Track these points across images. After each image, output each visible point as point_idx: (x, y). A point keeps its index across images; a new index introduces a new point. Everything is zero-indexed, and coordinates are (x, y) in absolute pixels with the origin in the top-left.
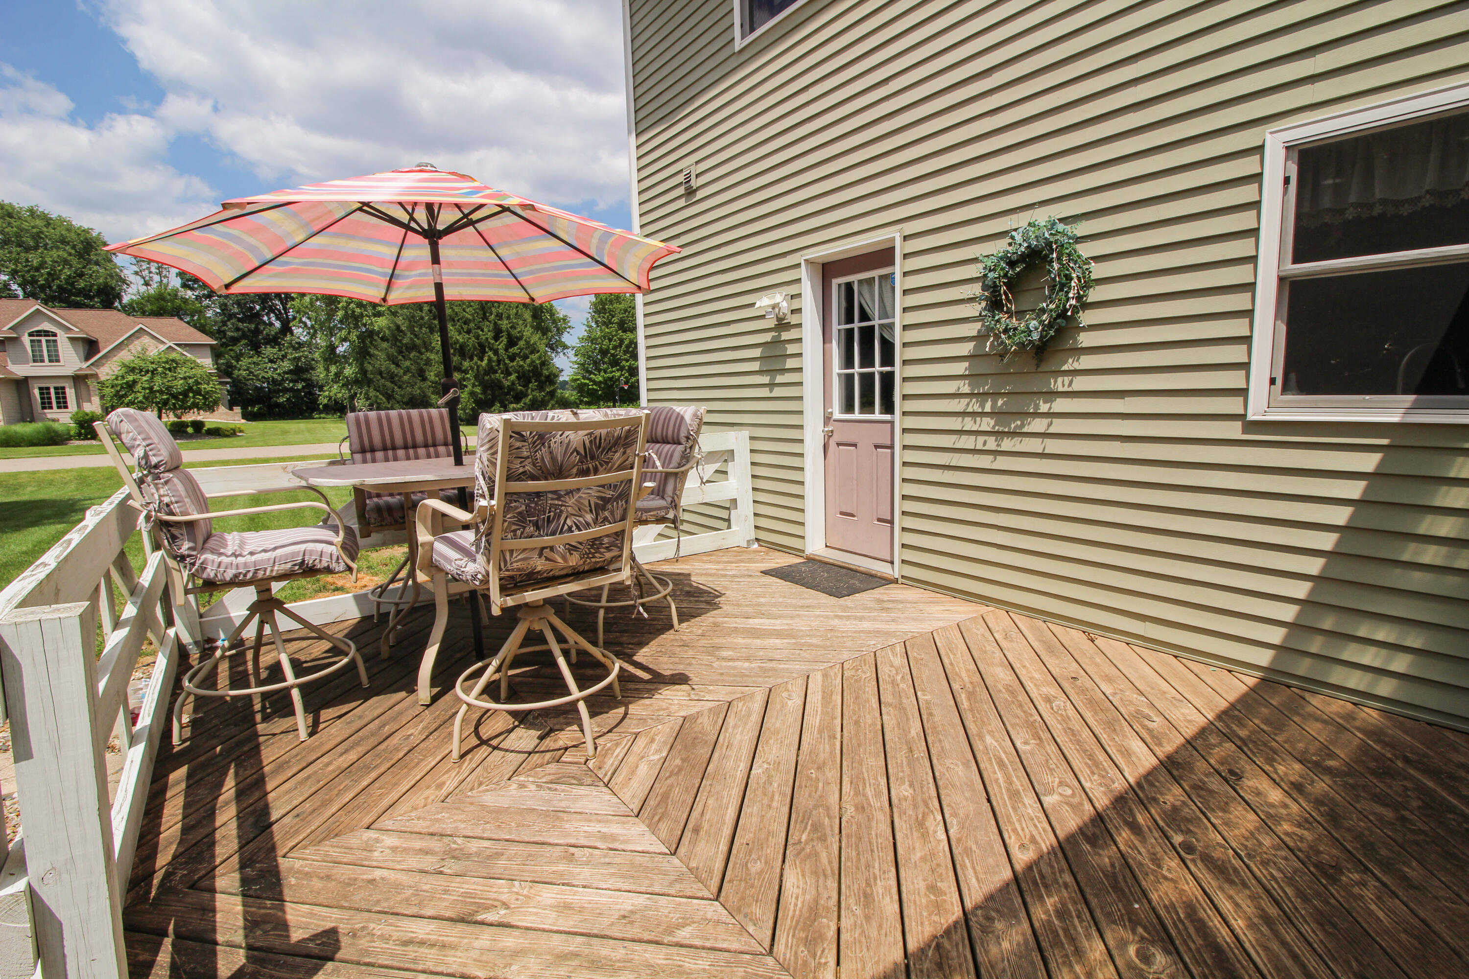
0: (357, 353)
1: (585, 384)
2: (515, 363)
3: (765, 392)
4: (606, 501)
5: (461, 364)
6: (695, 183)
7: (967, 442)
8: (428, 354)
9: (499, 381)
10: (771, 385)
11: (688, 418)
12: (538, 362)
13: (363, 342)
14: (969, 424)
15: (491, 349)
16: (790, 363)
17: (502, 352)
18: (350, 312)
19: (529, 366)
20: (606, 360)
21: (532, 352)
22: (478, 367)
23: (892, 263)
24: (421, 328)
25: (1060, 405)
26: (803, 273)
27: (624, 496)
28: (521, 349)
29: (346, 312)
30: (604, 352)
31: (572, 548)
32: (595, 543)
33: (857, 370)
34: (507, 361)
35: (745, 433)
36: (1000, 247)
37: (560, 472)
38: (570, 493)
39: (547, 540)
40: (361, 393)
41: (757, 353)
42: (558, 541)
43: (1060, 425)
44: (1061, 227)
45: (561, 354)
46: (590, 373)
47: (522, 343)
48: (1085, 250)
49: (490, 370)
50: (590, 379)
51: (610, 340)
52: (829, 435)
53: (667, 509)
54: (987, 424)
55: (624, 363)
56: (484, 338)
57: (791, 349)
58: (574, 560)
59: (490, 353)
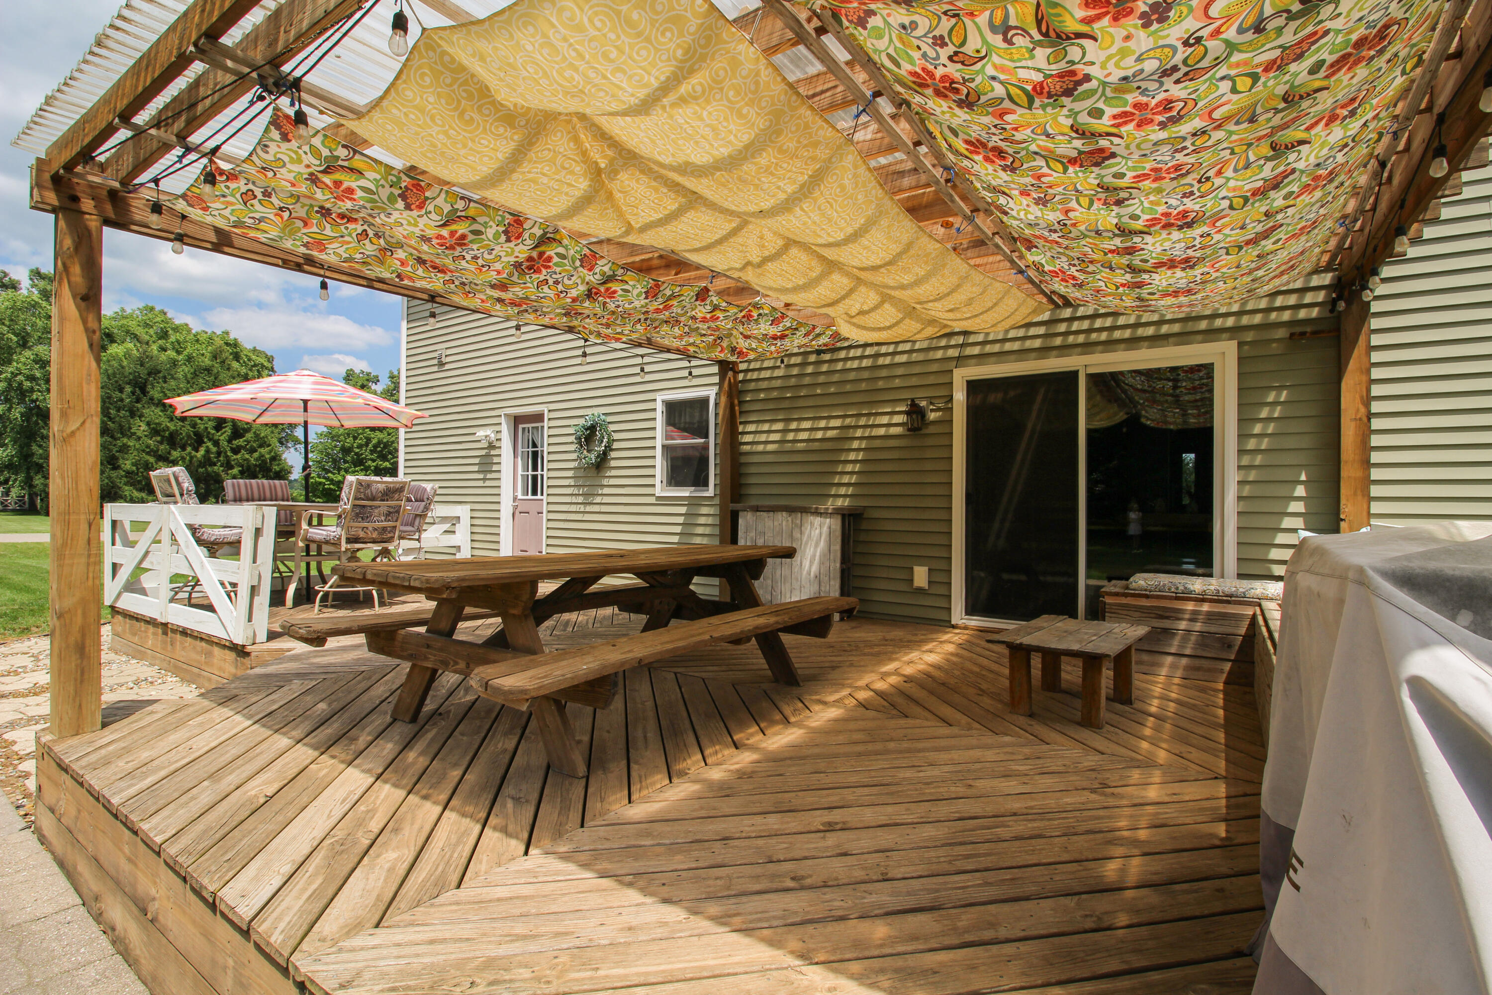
0: (18, 433)
1: (320, 483)
2: (239, 456)
3: (481, 483)
4: (390, 513)
5: (169, 453)
6: (444, 360)
7: (573, 508)
8: (125, 440)
9: (218, 475)
10: (484, 479)
11: (428, 489)
12: (267, 456)
13: (28, 420)
14: (574, 500)
15: (210, 440)
16: (495, 468)
17: (224, 444)
18: (15, 385)
19: (256, 460)
20: (349, 458)
21: (261, 446)
22: (192, 458)
23: (543, 421)
24: (118, 411)
25: (606, 491)
26: (503, 420)
27: (398, 512)
28: (248, 442)
29: (10, 385)
30: (346, 451)
31: (375, 529)
32: (384, 529)
33: (530, 473)
34: (229, 454)
35: (468, 507)
36: (581, 422)
37: (373, 499)
38: (376, 507)
39: (366, 524)
40: (16, 480)
41: (477, 461)
42: (370, 525)
43: (606, 500)
44: (603, 417)
45: (292, 450)
46: (328, 471)
47: (249, 436)
48: (612, 427)
49: (207, 461)
50: (327, 479)
51: (355, 438)
52: (515, 507)
53: (415, 532)
54: (580, 499)
55: (370, 462)
56: (202, 427)
57: (496, 460)
58: (375, 535)
59: (210, 444)
